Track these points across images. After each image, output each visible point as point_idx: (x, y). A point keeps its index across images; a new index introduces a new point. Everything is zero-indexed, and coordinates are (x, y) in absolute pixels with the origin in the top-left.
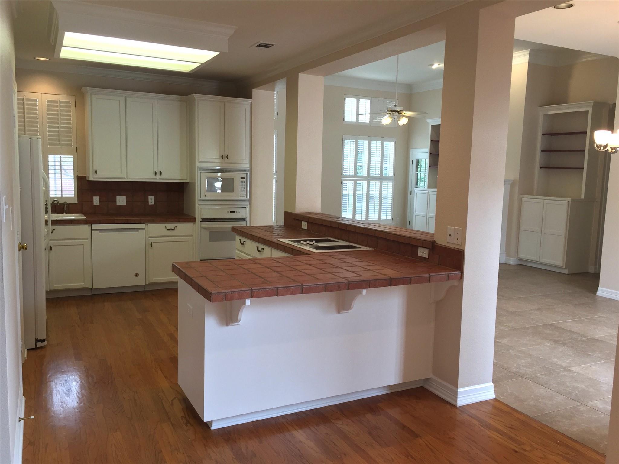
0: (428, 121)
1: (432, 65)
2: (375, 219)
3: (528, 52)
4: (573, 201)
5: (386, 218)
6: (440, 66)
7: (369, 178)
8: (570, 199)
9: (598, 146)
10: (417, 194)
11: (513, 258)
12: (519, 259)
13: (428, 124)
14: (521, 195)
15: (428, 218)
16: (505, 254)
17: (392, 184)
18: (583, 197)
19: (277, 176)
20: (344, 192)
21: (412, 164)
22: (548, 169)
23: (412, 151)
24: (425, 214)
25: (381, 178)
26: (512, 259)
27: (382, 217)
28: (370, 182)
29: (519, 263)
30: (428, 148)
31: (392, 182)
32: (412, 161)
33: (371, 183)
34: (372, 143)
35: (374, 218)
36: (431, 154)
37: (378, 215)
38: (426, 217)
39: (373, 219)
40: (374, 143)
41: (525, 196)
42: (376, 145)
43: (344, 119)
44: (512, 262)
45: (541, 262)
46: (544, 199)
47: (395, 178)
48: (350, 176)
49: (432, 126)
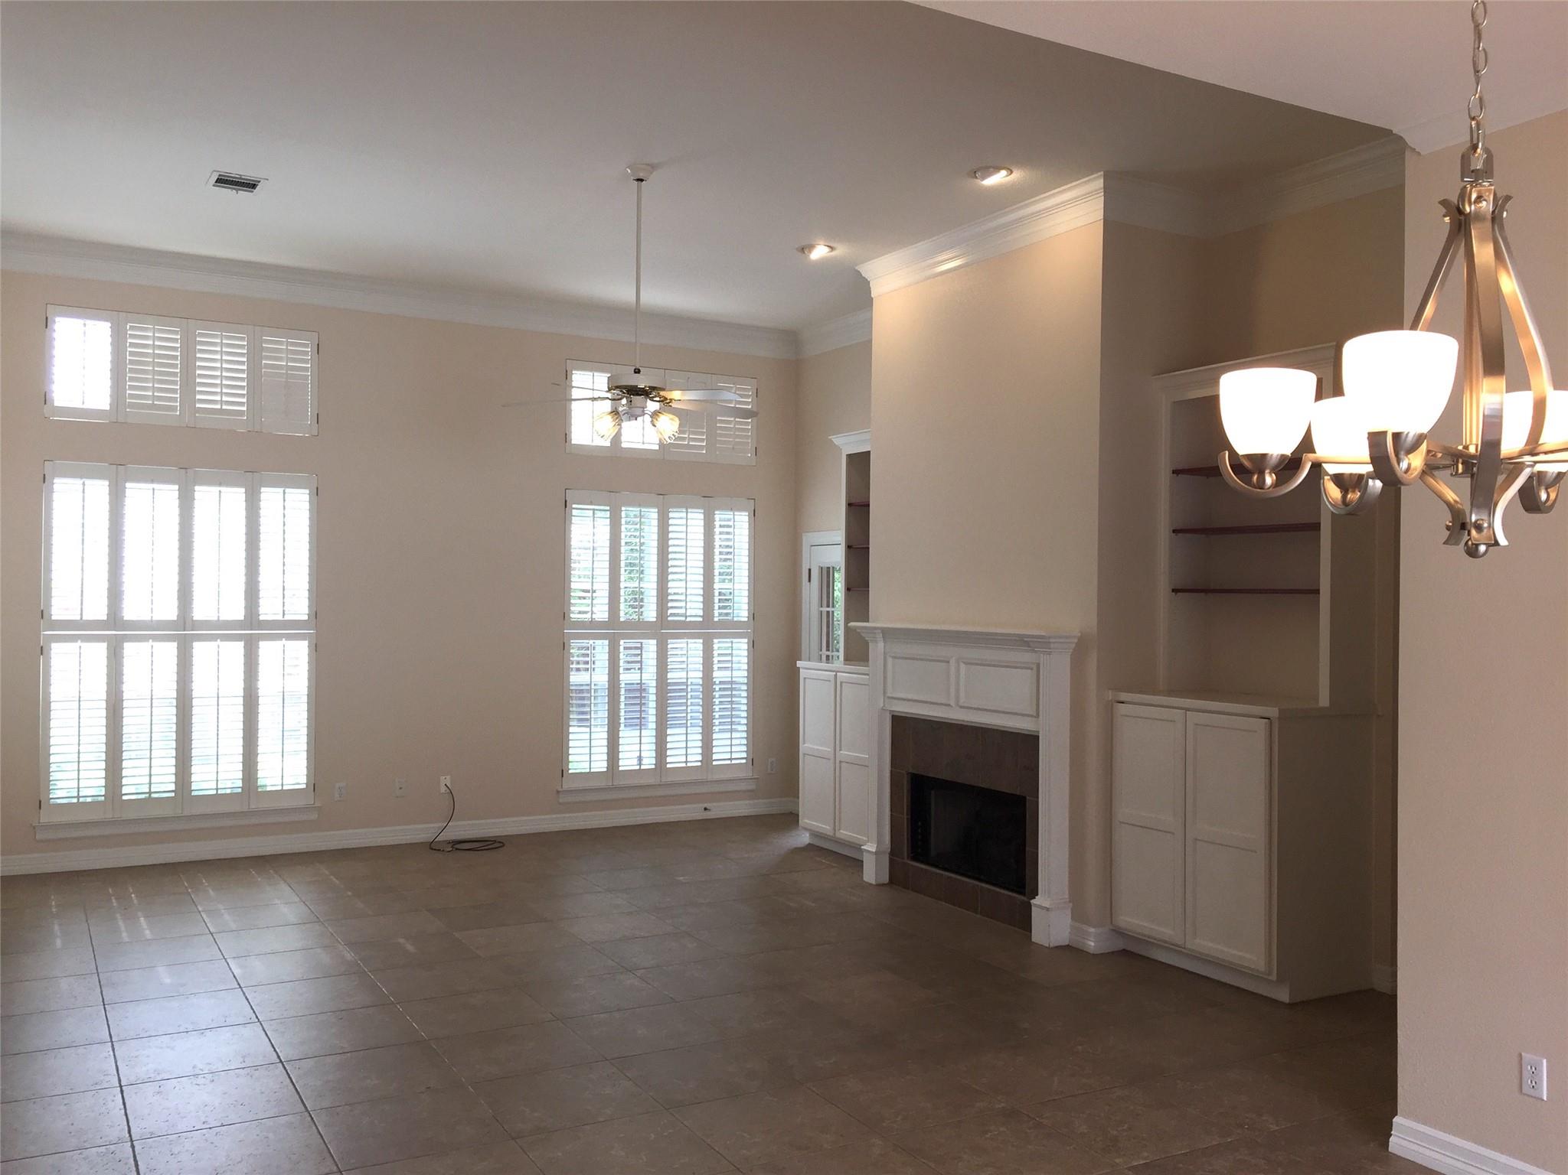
0: (838, 440)
1: (811, 247)
2: (689, 765)
3: (1100, 183)
4: (1284, 716)
5: (731, 759)
6: (834, 253)
7: (665, 629)
8: (1273, 712)
9: (1246, 463)
10: (807, 680)
11: (1094, 927)
12: (1118, 932)
13: (838, 449)
14: (1110, 692)
15: (838, 762)
16: (1069, 912)
17: (745, 646)
18: (1324, 700)
19: (316, 628)
20: (576, 678)
21: (810, 581)
22: (1203, 594)
23: (808, 539)
24: (827, 749)
25: (708, 628)
26: (1092, 930)
27: (715, 757)
28: (669, 641)
29: (1120, 944)
30: (840, 529)
31: (746, 640)
32: (807, 571)
33: (672, 644)
34: (671, 515)
35: (686, 762)
36: (849, 547)
37: (700, 751)
38: (832, 761)
39: (684, 765)
40: (676, 517)
41: (1124, 696)
42: (687, 524)
43: (566, 437)
44: (1093, 944)
45: (1189, 950)
46: (1187, 710)
47: (757, 629)
48: (593, 624)
49: (849, 456)
